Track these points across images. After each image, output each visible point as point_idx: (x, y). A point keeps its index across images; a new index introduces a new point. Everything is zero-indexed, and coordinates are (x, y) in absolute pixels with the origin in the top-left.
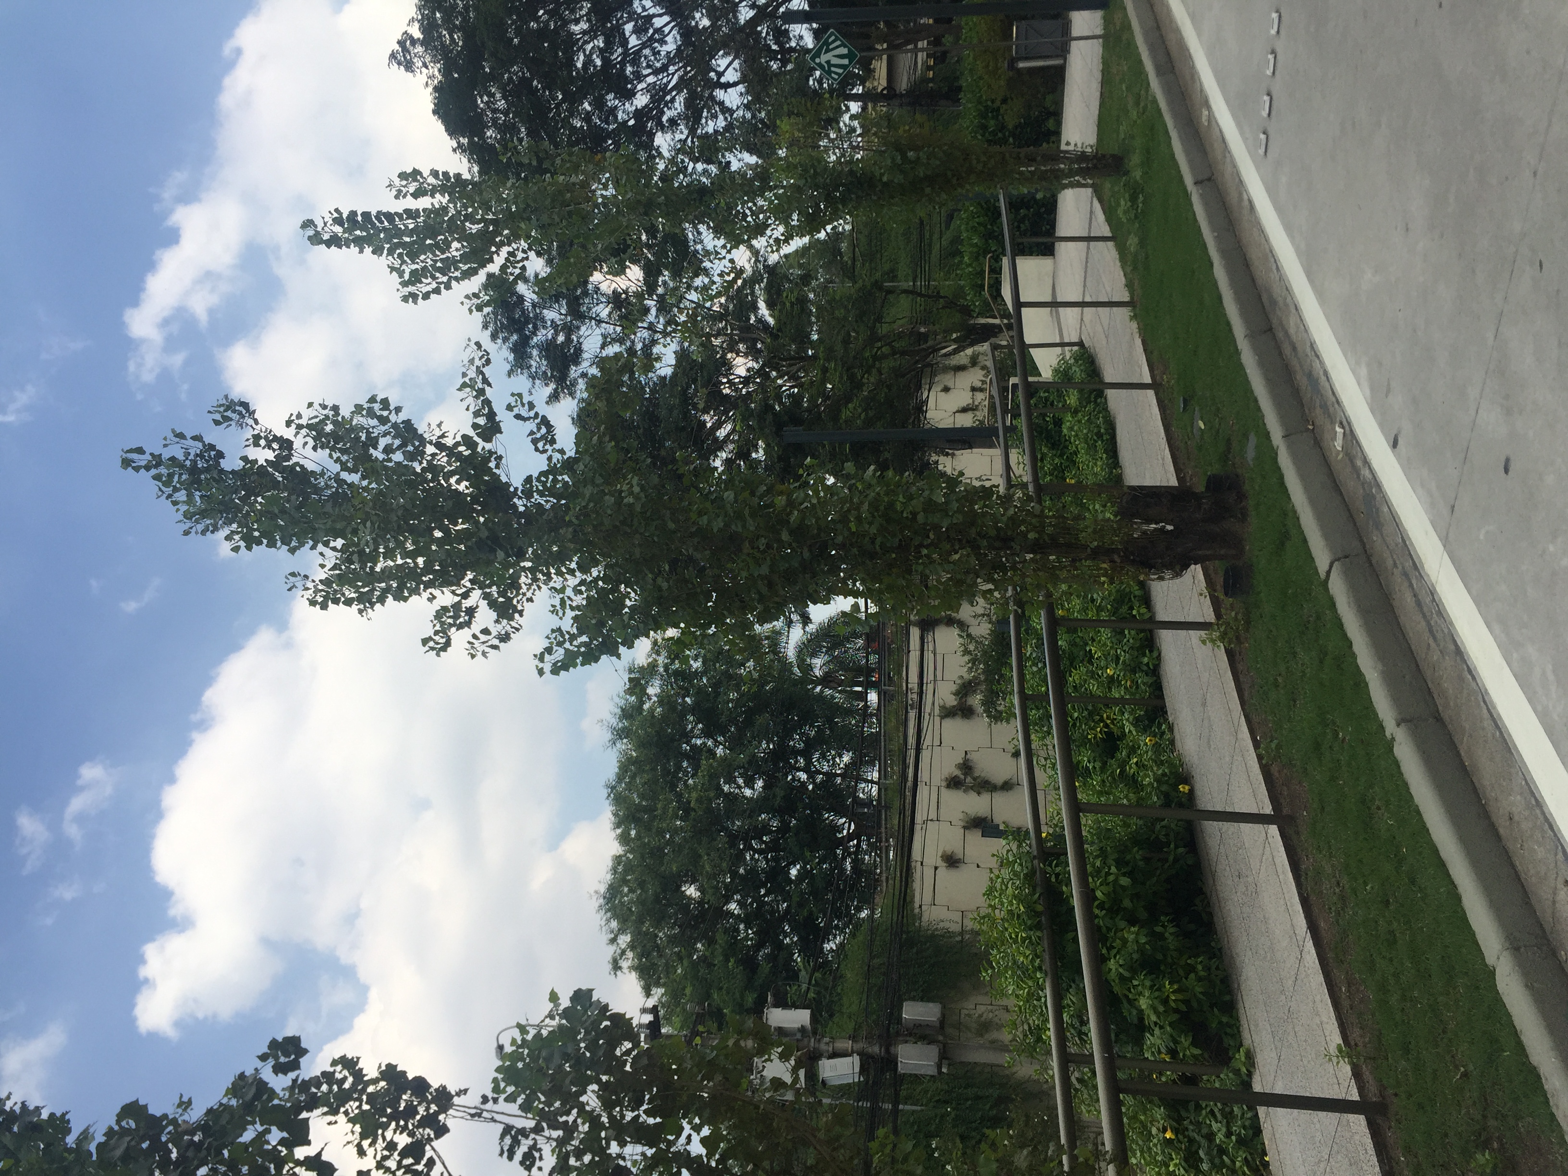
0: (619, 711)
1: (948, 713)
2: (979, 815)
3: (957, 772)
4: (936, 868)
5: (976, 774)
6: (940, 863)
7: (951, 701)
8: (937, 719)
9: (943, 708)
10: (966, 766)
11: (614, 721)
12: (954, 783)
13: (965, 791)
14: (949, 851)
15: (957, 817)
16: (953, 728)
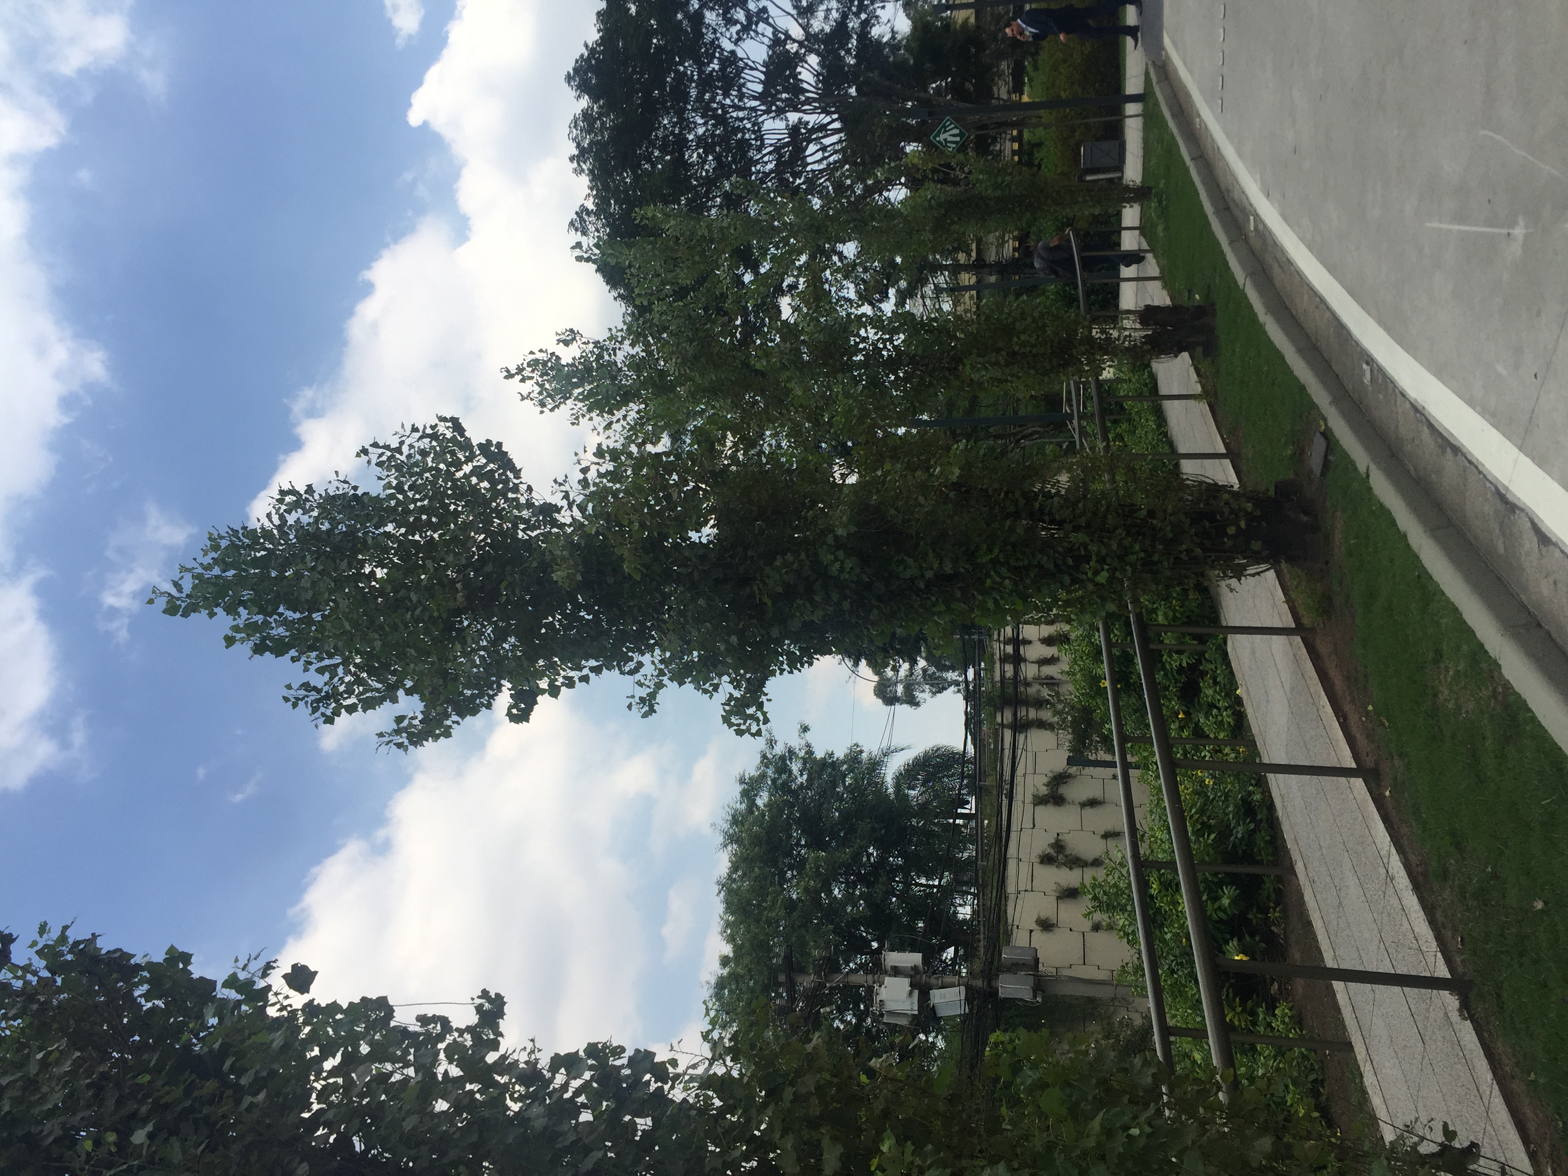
0: (730, 818)
1: (1040, 801)
2: (1071, 886)
3: (1051, 851)
4: (1031, 931)
5: (1068, 852)
6: (1034, 926)
7: (1044, 791)
8: (1029, 808)
9: (1035, 797)
10: (1059, 846)
11: (726, 826)
12: (1046, 860)
13: (1057, 867)
14: (1043, 916)
15: (1051, 888)
16: (1048, 815)
